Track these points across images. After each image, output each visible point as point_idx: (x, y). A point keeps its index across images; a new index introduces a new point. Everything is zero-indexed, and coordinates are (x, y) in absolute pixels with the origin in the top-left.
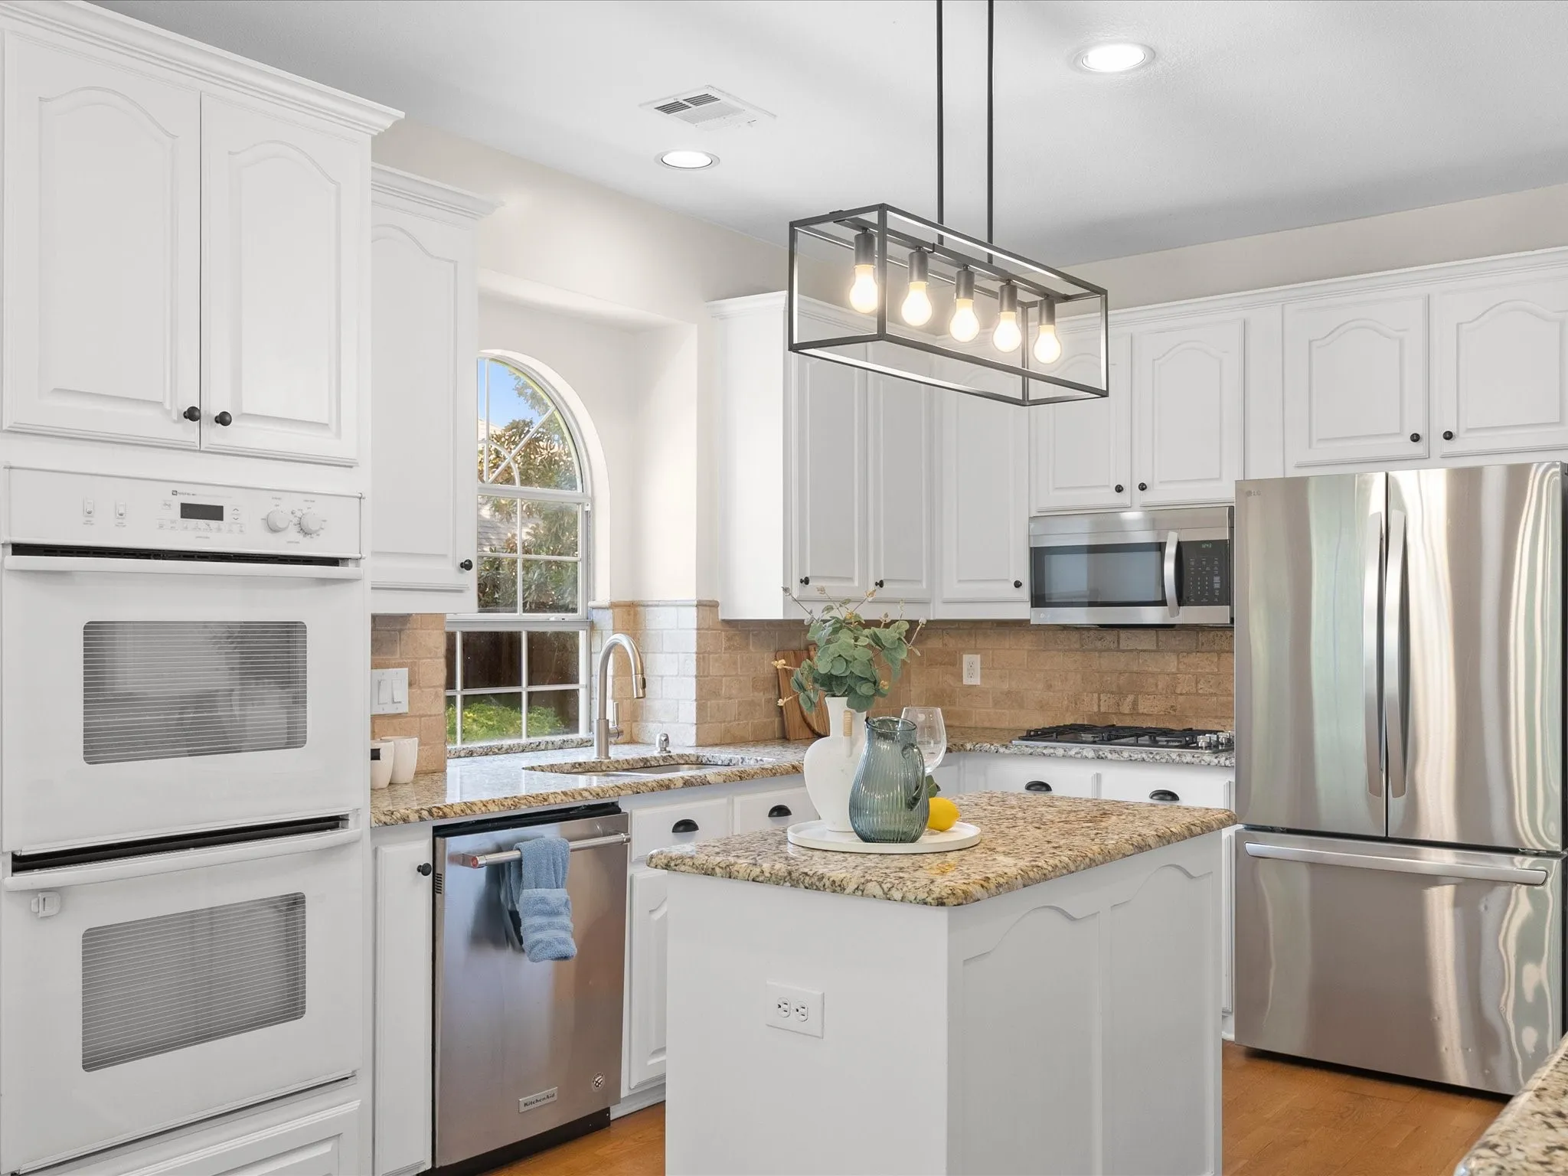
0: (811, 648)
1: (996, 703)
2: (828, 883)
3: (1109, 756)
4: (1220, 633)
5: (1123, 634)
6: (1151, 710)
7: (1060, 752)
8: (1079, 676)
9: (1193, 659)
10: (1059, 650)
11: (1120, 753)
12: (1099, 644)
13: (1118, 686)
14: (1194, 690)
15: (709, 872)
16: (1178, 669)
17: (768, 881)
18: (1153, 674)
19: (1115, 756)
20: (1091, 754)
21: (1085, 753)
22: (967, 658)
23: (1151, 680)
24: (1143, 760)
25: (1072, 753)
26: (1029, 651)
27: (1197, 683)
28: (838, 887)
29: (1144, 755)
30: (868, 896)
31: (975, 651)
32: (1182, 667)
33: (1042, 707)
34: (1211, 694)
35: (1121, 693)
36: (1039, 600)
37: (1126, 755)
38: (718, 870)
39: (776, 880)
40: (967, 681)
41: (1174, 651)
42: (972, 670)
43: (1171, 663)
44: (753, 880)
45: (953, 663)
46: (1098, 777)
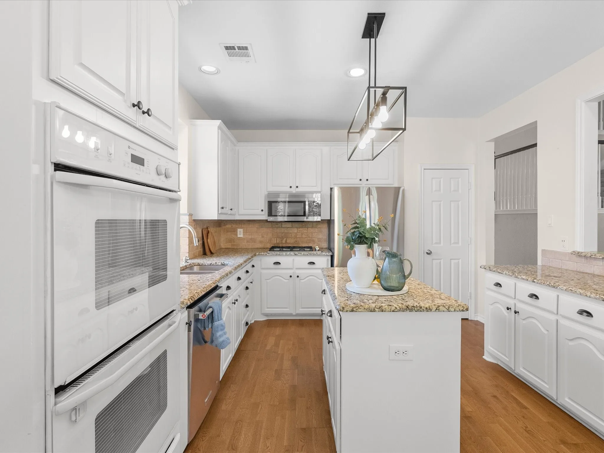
0: (208, 228)
1: (248, 242)
2: (424, 309)
3: (298, 254)
4: (308, 223)
5: (283, 223)
6: (291, 242)
7: (284, 254)
8: (271, 234)
9: (301, 229)
10: (265, 228)
11: (301, 253)
12: (277, 226)
13: (282, 236)
14: (301, 237)
15: (373, 311)
16: (297, 232)
17: (399, 311)
18: (291, 233)
19: (300, 254)
20: (293, 254)
21: (291, 254)
22: (239, 230)
23: (290, 235)
24: (307, 255)
25: (288, 254)
26: (257, 228)
27: (302, 235)
28: (428, 309)
29: (307, 254)
30: (441, 311)
31: (241, 228)
32: (298, 231)
33: (261, 242)
34: (305, 238)
35: (282, 238)
36: (270, 214)
37: (303, 254)
38: (376, 309)
39: (401, 310)
40: (239, 236)
41: (296, 227)
42: (240, 233)
43: (295, 230)
44: (393, 311)
45: (235, 231)
46: (293, 259)
